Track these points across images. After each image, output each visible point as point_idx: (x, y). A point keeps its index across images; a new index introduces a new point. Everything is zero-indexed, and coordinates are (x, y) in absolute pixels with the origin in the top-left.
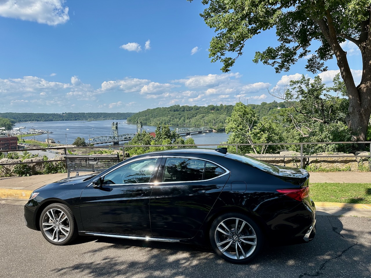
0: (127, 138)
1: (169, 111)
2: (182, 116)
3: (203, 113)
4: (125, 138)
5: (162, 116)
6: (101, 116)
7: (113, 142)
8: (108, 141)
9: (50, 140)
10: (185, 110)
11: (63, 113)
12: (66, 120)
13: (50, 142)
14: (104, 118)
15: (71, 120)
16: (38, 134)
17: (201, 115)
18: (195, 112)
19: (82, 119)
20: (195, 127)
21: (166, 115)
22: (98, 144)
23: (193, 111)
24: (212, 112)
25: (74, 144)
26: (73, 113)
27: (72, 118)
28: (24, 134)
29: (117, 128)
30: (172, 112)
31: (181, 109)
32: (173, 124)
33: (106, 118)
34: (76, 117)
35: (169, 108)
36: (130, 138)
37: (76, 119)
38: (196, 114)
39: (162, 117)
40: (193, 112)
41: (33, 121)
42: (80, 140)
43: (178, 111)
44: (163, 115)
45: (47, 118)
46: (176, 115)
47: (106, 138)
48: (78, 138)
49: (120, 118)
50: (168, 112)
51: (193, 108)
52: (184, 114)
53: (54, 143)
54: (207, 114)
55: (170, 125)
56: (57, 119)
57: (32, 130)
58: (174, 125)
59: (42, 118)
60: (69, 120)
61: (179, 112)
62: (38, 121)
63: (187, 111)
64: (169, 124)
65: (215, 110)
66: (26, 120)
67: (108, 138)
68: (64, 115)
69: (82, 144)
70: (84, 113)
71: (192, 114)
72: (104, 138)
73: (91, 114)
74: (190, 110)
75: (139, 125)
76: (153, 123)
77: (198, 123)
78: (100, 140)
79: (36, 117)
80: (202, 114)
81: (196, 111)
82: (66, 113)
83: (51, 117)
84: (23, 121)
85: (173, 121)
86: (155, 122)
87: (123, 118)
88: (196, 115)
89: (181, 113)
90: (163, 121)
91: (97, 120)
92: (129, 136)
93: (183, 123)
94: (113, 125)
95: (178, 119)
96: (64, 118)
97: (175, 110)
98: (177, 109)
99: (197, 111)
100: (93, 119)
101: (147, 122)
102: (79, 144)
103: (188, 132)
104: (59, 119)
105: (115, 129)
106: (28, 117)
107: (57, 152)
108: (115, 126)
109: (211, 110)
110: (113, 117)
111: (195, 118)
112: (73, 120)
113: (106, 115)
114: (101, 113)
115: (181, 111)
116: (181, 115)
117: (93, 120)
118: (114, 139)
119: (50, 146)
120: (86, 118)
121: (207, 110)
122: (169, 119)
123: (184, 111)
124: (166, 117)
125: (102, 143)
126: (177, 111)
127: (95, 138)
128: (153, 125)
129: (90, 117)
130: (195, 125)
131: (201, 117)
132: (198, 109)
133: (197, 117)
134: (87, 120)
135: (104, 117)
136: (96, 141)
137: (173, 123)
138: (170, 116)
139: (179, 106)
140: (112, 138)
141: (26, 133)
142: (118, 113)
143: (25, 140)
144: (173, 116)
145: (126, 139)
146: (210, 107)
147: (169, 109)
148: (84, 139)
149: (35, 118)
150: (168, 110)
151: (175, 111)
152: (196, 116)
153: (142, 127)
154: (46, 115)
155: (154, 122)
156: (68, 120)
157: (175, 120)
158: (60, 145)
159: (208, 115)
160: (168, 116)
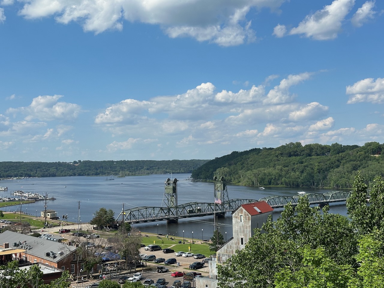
0: (195, 213)
1: (277, 156)
2: (307, 166)
3: (354, 158)
4: (191, 212)
5: (264, 167)
6: (143, 167)
7: (168, 219)
8: (156, 216)
9: (49, 214)
10: (314, 153)
11: (75, 162)
12: (79, 175)
13: (49, 217)
14: (148, 171)
15: (88, 175)
16: (28, 202)
17: (349, 165)
18: (336, 158)
19: (108, 173)
20: (338, 190)
21: (272, 164)
22: (137, 222)
23: (331, 155)
24: (375, 158)
25: (92, 223)
26: (92, 162)
27: (90, 171)
28: (4, 201)
29: (174, 190)
30: (285, 158)
31: (304, 151)
32: (286, 184)
33: (152, 171)
34: (97, 170)
35: (278, 149)
36: (199, 210)
37: (97, 173)
38: (338, 161)
39: (263, 169)
40: (332, 157)
41: (22, 176)
42: (105, 214)
43: (297, 155)
44: (265, 164)
45: (47, 171)
46: (294, 164)
47: (153, 211)
48: (102, 210)
49: (178, 171)
50: (275, 158)
51: (330, 150)
52: (311, 162)
53: (57, 218)
54: (364, 161)
55: (282, 186)
56: (63, 172)
57: (17, 194)
58: (290, 184)
59: (36, 171)
60: (86, 175)
61: (298, 158)
62: (30, 176)
63: (318, 155)
64: (279, 182)
65: (382, 153)
66: (10, 175)
67: (156, 212)
68: (77, 165)
69: (108, 222)
70: (113, 162)
71: (328, 162)
72: (150, 210)
73: (125, 162)
74: (323, 154)
75: (219, 185)
76: (244, 181)
77: (343, 181)
78: (142, 215)
79: (28, 170)
80: (352, 162)
81: (338, 155)
82: (80, 161)
83: (53, 170)
84: (5, 177)
85: (288, 176)
86: (249, 179)
87: (183, 171)
88: (337, 163)
89: (304, 160)
90: (266, 177)
91: (135, 175)
92: (199, 208)
93: (309, 182)
94: (169, 184)
95: (297, 173)
96: (75, 171)
97: (290, 153)
98: (295, 152)
99: (340, 154)
100: (127, 172)
101: (233, 178)
102: (102, 222)
103: (325, 201)
104: (67, 172)
105: (171, 192)
106: (13, 169)
107: (60, 238)
108: (171, 187)
109: (374, 153)
110: (164, 169)
111: (336, 169)
112: (93, 175)
113: (152, 165)
114: (143, 162)
115: (305, 155)
116: (305, 164)
117: (129, 175)
118: (169, 213)
119: (49, 225)
120: (115, 171)
121: (363, 153)
122: (277, 173)
123: (310, 155)
124: (271, 169)
125: (146, 221)
126: (295, 156)
127: (132, 210)
128: (244, 185)
129: (122, 169)
130: (337, 186)
131: (350, 169)
132: (343, 152)
133: (340, 169)
134: (117, 174)
135: (148, 169)
136: (134, 216)
137: (287, 180)
138: (280, 167)
139: (299, 144)
140: (166, 211)
141: (7, 199)
142: (174, 162)
143: (4, 213)
144: (287, 166)
145: (193, 213)
146: (372, 147)
147: (277, 152)
148: (112, 212)
149: (25, 171)
150: (275, 153)
151: (290, 156)
152: (338, 166)
153: (224, 189)
154: (44, 166)
155: (246, 179)
156: (83, 175)
157: (292, 173)
158: (68, 225)
159: (367, 165)
160: (277, 167)
